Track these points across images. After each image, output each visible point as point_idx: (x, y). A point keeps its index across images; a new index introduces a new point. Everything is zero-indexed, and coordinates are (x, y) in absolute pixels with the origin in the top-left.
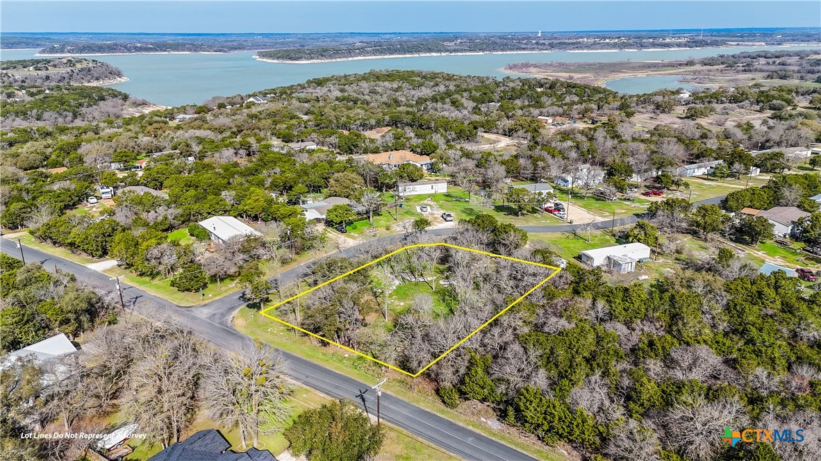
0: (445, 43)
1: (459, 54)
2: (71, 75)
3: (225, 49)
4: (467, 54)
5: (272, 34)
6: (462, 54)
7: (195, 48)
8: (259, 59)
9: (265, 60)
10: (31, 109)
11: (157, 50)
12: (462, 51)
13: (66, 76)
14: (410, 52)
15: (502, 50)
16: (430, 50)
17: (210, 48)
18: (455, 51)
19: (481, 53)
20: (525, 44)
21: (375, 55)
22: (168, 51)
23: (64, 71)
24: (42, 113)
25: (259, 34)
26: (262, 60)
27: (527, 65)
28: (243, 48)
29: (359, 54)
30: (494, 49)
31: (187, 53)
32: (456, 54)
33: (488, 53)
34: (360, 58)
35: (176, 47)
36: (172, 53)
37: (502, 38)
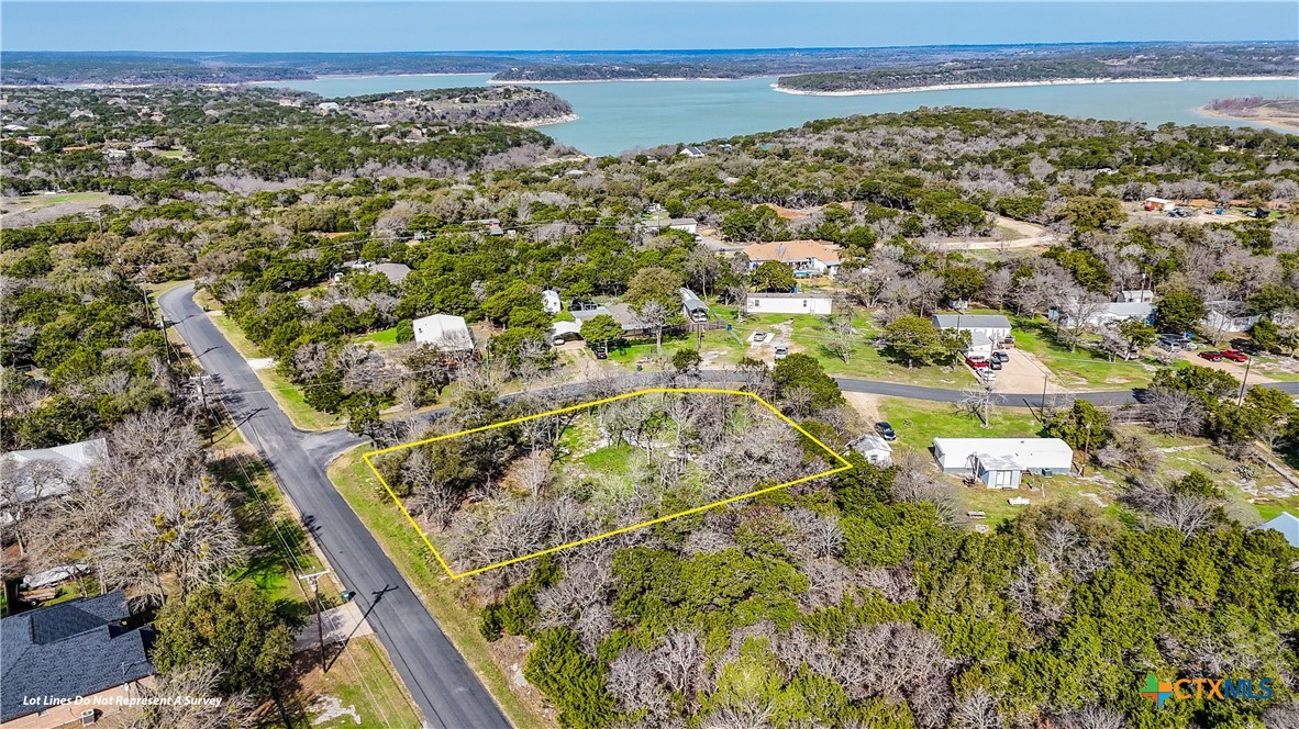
0: (1109, 62)
1: (1131, 80)
2: (504, 110)
3: (734, 74)
4: (1148, 80)
5: (819, 49)
6: (1136, 80)
7: (693, 71)
8: (777, 90)
9: (785, 90)
10: (419, 153)
11: (640, 76)
12: (1137, 75)
13: (496, 111)
14: (1037, 77)
15: (1222, 74)
16: (1074, 74)
17: (715, 72)
18: (1124, 75)
19: (1177, 79)
20: (1277, 63)
21: (969, 82)
22: (656, 77)
23: (495, 104)
24: (430, 160)
25: (799, 50)
26: (781, 90)
27: (1255, 103)
28: (764, 72)
29: (941, 81)
30: (1205, 73)
31: (680, 79)
32: (1125, 80)
33: (1190, 78)
34: (941, 87)
35: (666, 71)
36: (659, 79)
37: (1231, 53)
